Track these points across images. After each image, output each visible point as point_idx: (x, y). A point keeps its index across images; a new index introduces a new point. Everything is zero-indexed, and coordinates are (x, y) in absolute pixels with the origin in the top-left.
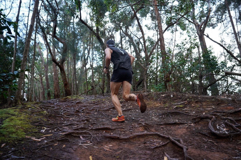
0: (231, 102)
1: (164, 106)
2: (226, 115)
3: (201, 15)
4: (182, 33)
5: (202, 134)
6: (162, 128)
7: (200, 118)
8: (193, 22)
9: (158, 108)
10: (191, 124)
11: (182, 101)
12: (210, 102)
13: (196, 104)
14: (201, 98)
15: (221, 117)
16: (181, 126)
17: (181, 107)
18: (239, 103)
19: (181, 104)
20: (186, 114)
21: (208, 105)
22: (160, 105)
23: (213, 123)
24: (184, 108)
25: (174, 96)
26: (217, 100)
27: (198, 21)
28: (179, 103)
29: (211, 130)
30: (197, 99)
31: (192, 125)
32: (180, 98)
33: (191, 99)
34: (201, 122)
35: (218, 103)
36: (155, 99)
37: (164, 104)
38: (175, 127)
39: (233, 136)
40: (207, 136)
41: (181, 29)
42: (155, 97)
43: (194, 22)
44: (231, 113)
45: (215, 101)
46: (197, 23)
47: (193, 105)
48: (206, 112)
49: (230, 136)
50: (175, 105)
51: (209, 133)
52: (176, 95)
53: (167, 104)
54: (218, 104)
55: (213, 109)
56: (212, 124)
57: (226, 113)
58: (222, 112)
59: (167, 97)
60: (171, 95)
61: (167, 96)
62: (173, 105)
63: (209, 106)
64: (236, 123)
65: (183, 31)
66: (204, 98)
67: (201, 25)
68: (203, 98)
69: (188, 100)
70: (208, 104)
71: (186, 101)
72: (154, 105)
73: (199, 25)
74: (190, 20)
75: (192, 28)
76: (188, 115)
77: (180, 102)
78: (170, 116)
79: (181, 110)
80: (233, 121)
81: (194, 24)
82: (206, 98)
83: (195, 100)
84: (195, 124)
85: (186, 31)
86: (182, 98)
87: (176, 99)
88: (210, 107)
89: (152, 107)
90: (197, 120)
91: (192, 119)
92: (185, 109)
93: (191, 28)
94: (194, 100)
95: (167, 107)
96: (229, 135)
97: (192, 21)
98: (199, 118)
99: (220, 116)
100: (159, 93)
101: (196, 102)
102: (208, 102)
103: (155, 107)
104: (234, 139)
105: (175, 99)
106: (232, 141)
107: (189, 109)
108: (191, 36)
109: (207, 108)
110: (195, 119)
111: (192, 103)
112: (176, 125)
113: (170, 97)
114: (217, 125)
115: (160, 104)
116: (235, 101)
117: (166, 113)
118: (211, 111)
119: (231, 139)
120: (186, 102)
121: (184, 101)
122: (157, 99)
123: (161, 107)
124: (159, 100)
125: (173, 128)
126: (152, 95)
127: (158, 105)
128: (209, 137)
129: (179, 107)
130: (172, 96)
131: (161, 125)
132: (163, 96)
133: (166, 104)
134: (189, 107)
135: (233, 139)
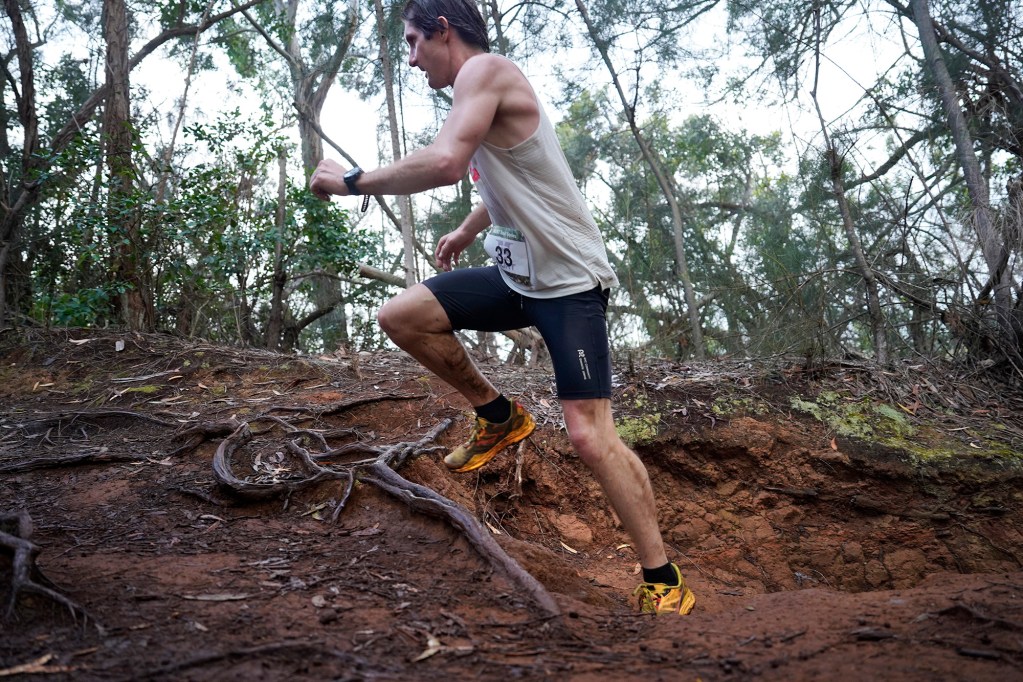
0: (344, 376)
1: (74, 387)
2: (307, 420)
3: (319, 31)
4: (236, 88)
5: (186, 495)
6: (16, 485)
7: (200, 433)
8: (286, 49)
9: (39, 399)
10: (160, 458)
11: (162, 366)
12: (270, 375)
13: (216, 383)
14: (242, 359)
15: (286, 427)
16: (113, 470)
17: (147, 395)
18: (366, 379)
19: (148, 382)
20: (157, 423)
21: (259, 386)
22: (50, 387)
23: (234, 446)
24: (159, 399)
25: (128, 346)
26: (297, 368)
27: (305, 52)
28: (144, 375)
29: (217, 475)
30: (223, 361)
31: (166, 462)
32: (154, 357)
33: (201, 359)
34: (203, 448)
35: (299, 377)
36: (31, 355)
37: (74, 381)
38: (85, 478)
39: (293, 492)
40: (201, 500)
41: (234, 66)
42: (34, 349)
43: (285, 52)
44: (325, 414)
45: (290, 370)
46: (300, 61)
47: (200, 385)
48: (242, 411)
49: (285, 491)
50: (122, 386)
51: (212, 490)
52: (141, 343)
53: (88, 382)
54: (298, 382)
55: (275, 399)
56: (226, 452)
57: (310, 414)
58: (298, 411)
59: (97, 352)
60: (118, 343)
61: (96, 347)
62: (112, 384)
63: (260, 391)
64: (327, 447)
65: (240, 76)
66: (252, 360)
67: (312, 72)
68: (248, 359)
69: (187, 363)
70: (260, 380)
71: (177, 370)
72: (20, 385)
73: (304, 70)
74: (274, 37)
75: (281, 73)
76: (165, 425)
77: (151, 373)
78: (84, 432)
79: (144, 406)
80: (319, 439)
81: (288, 59)
82: (260, 360)
83: (217, 364)
84: (178, 460)
85: (256, 81)
86: (161, 356)
87: (137, 360)
88: (264, 395)
89: (8, 396)
90: (188, 444)
91: (173, 441)
92: (165, 401)
93: (277, 73)
94: (211, 364)
95: (82, 395)
96: (280, 487)
97: (282, 48)
98: (198, 433)
99: (283, 425)
100: (63, 332)
101: (219, 374)
102: (263, 372)
103: (23, 393)
104: (296, 504)
105: (131, 361)
106: (288, 509)
107: (179, 400)
108: (270, 109)
109: (255, 395)
110: (182, 440)
111: (202, 377)
112: (90, 466)
113: (109, 348)
114: (258, 457)
115: (53, 380)
116: (355, 371)
117: (65, 422)
118: (264, 406)
119: (287, 501)
120: (176, 374)
121: (170, 368)
122: (44, 359)
123: (52, 394)
124: (51, 360)
125: (69, 480)
126: (19, 340)
127: (41, 383)
128: (210, 502)
129: (140, 393)
130: (120, 346)
131: (16, 472)
132: (75, 345)
133: (86, 379)
134: (181, 393)
135: (291, 503)
